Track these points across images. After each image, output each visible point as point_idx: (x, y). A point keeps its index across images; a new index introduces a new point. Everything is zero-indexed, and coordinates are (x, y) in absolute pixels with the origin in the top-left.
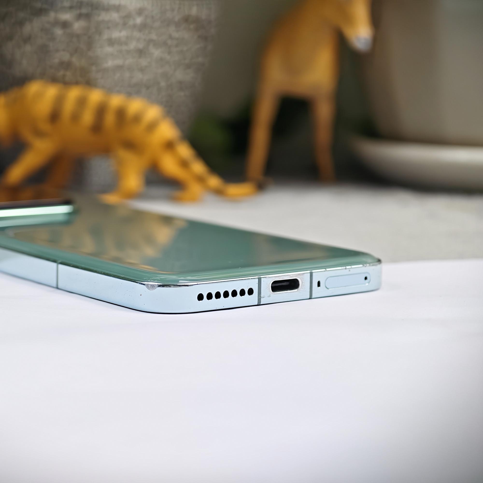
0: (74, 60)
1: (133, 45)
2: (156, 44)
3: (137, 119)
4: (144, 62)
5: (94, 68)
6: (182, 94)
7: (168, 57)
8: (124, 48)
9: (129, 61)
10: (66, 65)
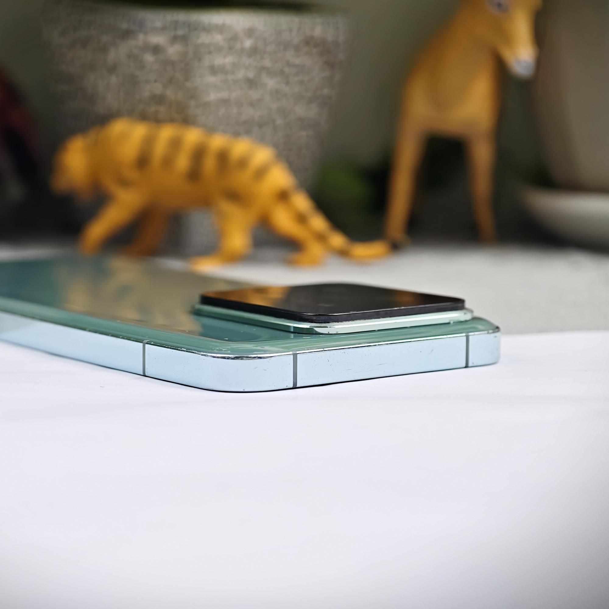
0: (170, 93)
1: (241, 74)
2: (270, 72)
3: (243, 163)
4: (254, 95)
5: (192, 103)
6: (304, 133)
7: (286, 89)
8: (230, 77)
9: (235, 94)
10: (159, 99)
